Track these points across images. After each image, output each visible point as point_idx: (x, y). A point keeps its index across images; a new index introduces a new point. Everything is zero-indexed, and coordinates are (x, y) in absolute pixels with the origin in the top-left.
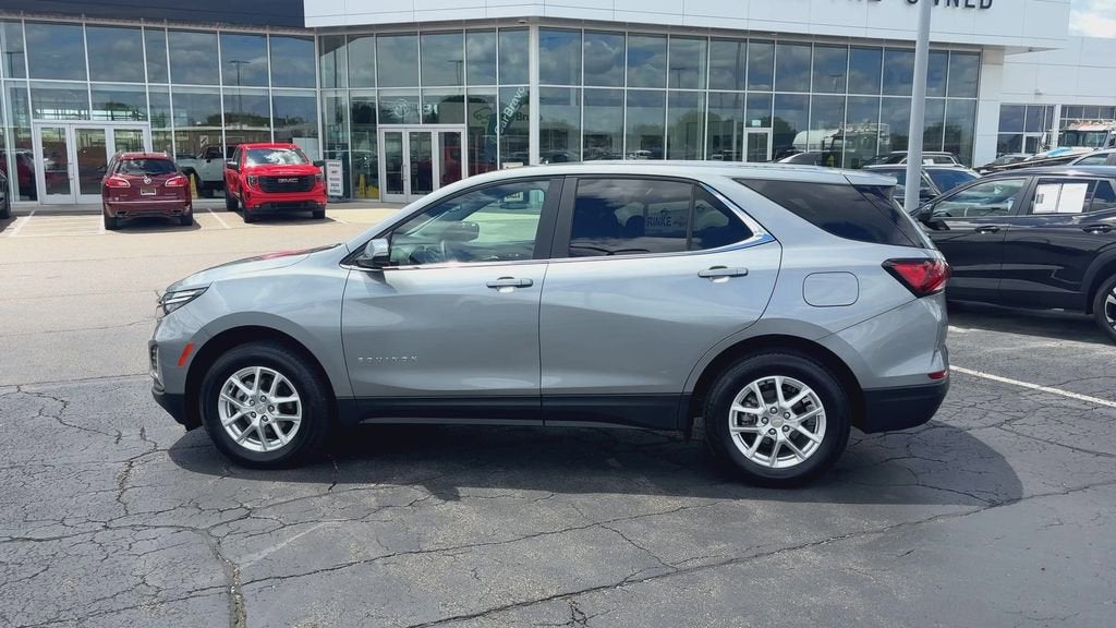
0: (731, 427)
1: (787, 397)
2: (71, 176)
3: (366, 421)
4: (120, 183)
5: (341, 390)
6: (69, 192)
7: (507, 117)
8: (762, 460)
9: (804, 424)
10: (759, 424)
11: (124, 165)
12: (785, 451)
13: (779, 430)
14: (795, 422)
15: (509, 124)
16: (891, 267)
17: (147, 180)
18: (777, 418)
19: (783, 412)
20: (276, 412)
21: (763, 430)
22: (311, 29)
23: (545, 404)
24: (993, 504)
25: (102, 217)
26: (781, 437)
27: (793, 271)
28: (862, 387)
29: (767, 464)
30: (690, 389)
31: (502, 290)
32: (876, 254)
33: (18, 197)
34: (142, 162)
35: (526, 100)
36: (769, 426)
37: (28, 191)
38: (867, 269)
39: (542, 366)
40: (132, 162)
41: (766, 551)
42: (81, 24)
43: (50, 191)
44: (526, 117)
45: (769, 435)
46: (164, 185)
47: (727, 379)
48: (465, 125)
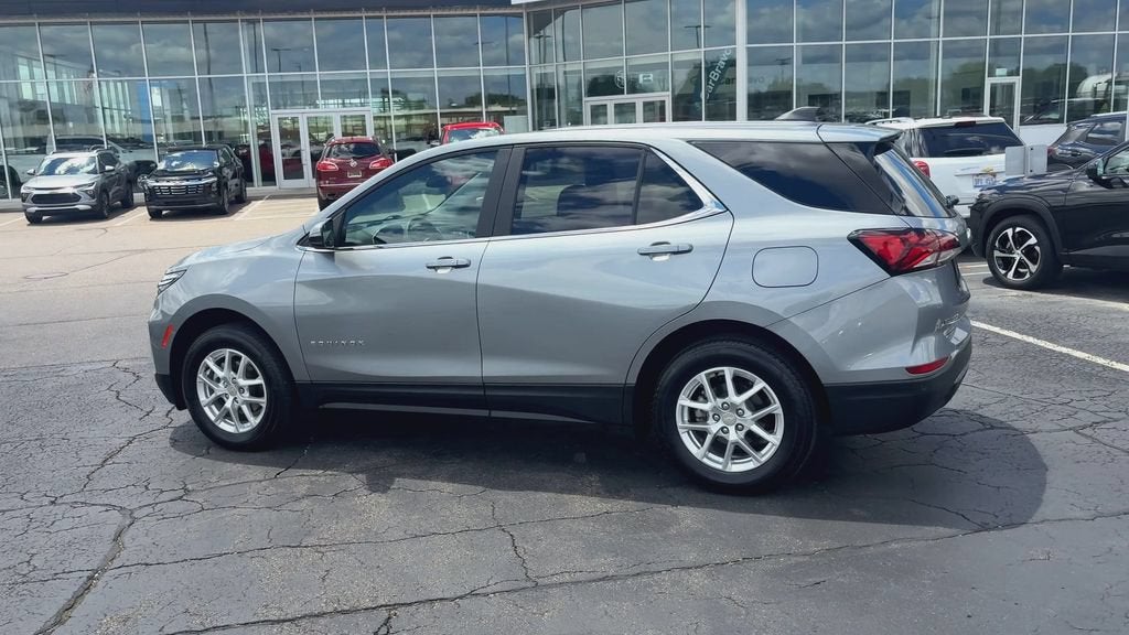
0: (679, 424)
1: (739, 391)
2: (304, 162)
3: (327, 406)
4: (329, 167)
5: (300, 375)
6: (302, 177)
7: (713, 81)
8: (715, 462)
9: (760, 422)
10: (711, 421)
11: (335, 149)
12: (739, 453)
13: (732, 429)
14: (750, 421)
15: (715, 88)
16: (857, 241)
17: (353, 163)
18: (729, 415)
19: (737, 410)
20: (247, 394)
21: (714, 427)
22: (519, 6)
23: (488, 393)
24: (984, 527)
25: (316, 199)
26: (733, 436)
27: (744, 246)
28: (823, 382)
29: (720, 467)
30: (633, 380)
31: (439, 271)
32: (841, 223)
33: (261, 183)
34: (352, 146)
35: (732, 63)
36: (720, 424)
37: (268, 177)
38: (829, 242)
39: (483, 352)
40: (343, 146)
41: (653, 567)
42: (310, 19)
43: (286, 177)
44: (732, 81)
45: (721, 434)
46: (368, 168)
47: (673, 370)
48: (670, 93)
